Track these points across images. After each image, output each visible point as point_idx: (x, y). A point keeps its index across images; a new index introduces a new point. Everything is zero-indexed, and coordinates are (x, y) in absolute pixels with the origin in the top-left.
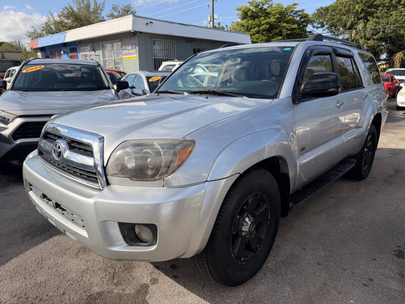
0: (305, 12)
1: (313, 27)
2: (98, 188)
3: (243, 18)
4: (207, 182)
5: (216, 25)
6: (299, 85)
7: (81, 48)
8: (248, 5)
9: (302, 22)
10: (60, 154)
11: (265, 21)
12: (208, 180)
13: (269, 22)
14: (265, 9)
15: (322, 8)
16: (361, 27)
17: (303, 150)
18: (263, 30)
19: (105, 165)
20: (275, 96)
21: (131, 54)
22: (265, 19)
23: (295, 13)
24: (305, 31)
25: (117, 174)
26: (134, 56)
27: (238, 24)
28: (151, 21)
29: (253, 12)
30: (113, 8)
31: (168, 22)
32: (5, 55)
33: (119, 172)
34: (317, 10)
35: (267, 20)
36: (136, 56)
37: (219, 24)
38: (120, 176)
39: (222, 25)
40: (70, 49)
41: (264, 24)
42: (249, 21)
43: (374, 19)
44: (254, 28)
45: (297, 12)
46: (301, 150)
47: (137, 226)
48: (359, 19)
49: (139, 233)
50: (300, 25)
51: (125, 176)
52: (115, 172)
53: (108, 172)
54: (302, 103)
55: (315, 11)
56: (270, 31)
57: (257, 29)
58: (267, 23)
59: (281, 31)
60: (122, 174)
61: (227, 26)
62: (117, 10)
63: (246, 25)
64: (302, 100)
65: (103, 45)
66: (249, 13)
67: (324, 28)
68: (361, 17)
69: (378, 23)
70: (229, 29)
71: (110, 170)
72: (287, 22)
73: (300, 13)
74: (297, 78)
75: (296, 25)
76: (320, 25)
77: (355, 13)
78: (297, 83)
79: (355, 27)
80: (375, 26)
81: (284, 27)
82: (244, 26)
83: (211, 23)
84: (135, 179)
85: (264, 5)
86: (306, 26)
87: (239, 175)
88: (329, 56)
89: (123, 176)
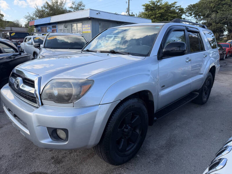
0: (181, 7)
1: (186, 16)
2: (37, 106)
3: (146, 10)
4: (100, 105)
5: (131, 14)
6: (162, 49)
7: (59, 26)
8: (149, 3)
9: (180, 13)
10: (18, 86)
11: (158, 12)
12: (101, 104)
13: (161, 12)
14: (159, 5)
15: (191, 5)
16: (213, 17)
17: (163, 87)
18: (158, 17)
19: (41, 93)
20: (148, 55)
21: (87, 30)
22: (159, 11)
23: (176, 8)
24: (181, 18)
25: (47, 99)
26: (89, 31)
27: (143, 13)
28: (99, 12)
29: (151, 7)
30: (73, 3)
31: (108, 13)
32: (12, 29)
33: (48, 97)
34: (188, 6)
35: (160, 12)
36: (90, 31)
37: (132, 13)
38: (49, 100)
39: (134, 14)
40: (52, 26)
41: (158, 14)
42: (149, 12)
43: (221, 12)
44: (153, 16)
45: (177, 7)
46: (162, 87)
47: (58, 129)
48: (213, 12)
49: (59, 133)
50: (178, 14)
51: (52, 100)
52: (46, 98)
53: (42, 97)
54: (163, 59)
55: (187, 7)
56: (161, 18)
57: (154, 16)
58: (159, 13)
59: (167, 18)
60: (50, 99)
61: (136, 14)
62: (75, 5)
63: (147, 14)
64: (163, 58)
65: (71, 24)
66: (149, 8)
67: (192, 16)
68: (214, 11)
69: (224, 14)
70: (137, 16)
71: (43, 96)
72: (171, 13)
73: (178, 8)
74: (161, 44)
75: (176, 15)
76: (189, 15)
77: (210, 8)
78: (161, 47)
79: (210, 16)
80: (221, 16)
81: (169, 16)
82: (147, 15)
83: (128, 12)
84: (57, 102)
85: (158, 3)
86: (182, 15)
87: (120, 101)
88: (183, 32)
89: (50, 100)
